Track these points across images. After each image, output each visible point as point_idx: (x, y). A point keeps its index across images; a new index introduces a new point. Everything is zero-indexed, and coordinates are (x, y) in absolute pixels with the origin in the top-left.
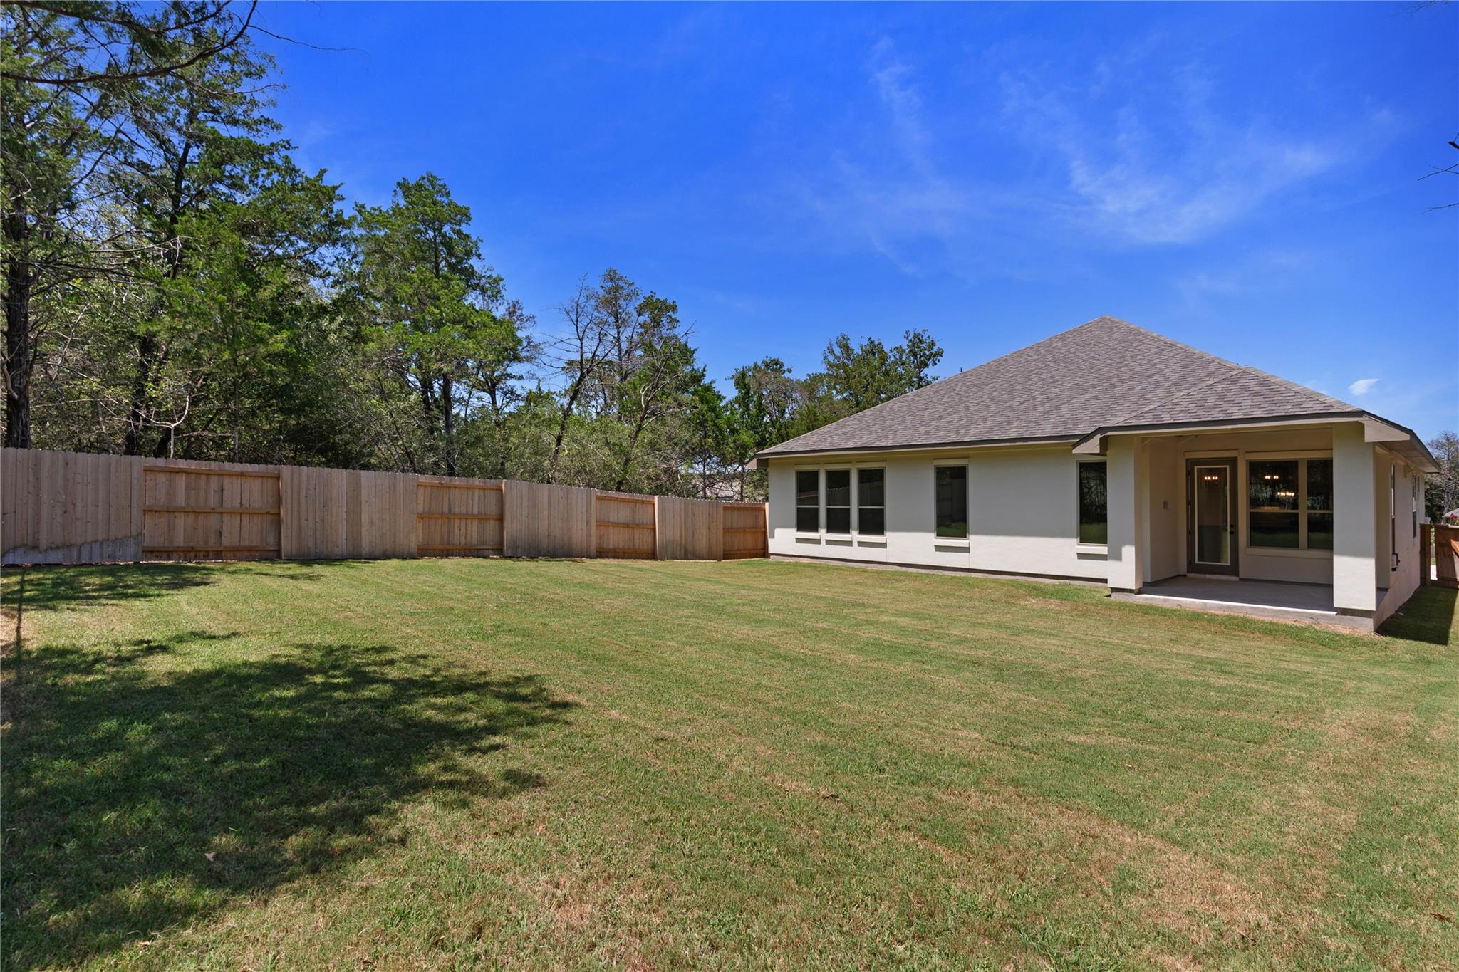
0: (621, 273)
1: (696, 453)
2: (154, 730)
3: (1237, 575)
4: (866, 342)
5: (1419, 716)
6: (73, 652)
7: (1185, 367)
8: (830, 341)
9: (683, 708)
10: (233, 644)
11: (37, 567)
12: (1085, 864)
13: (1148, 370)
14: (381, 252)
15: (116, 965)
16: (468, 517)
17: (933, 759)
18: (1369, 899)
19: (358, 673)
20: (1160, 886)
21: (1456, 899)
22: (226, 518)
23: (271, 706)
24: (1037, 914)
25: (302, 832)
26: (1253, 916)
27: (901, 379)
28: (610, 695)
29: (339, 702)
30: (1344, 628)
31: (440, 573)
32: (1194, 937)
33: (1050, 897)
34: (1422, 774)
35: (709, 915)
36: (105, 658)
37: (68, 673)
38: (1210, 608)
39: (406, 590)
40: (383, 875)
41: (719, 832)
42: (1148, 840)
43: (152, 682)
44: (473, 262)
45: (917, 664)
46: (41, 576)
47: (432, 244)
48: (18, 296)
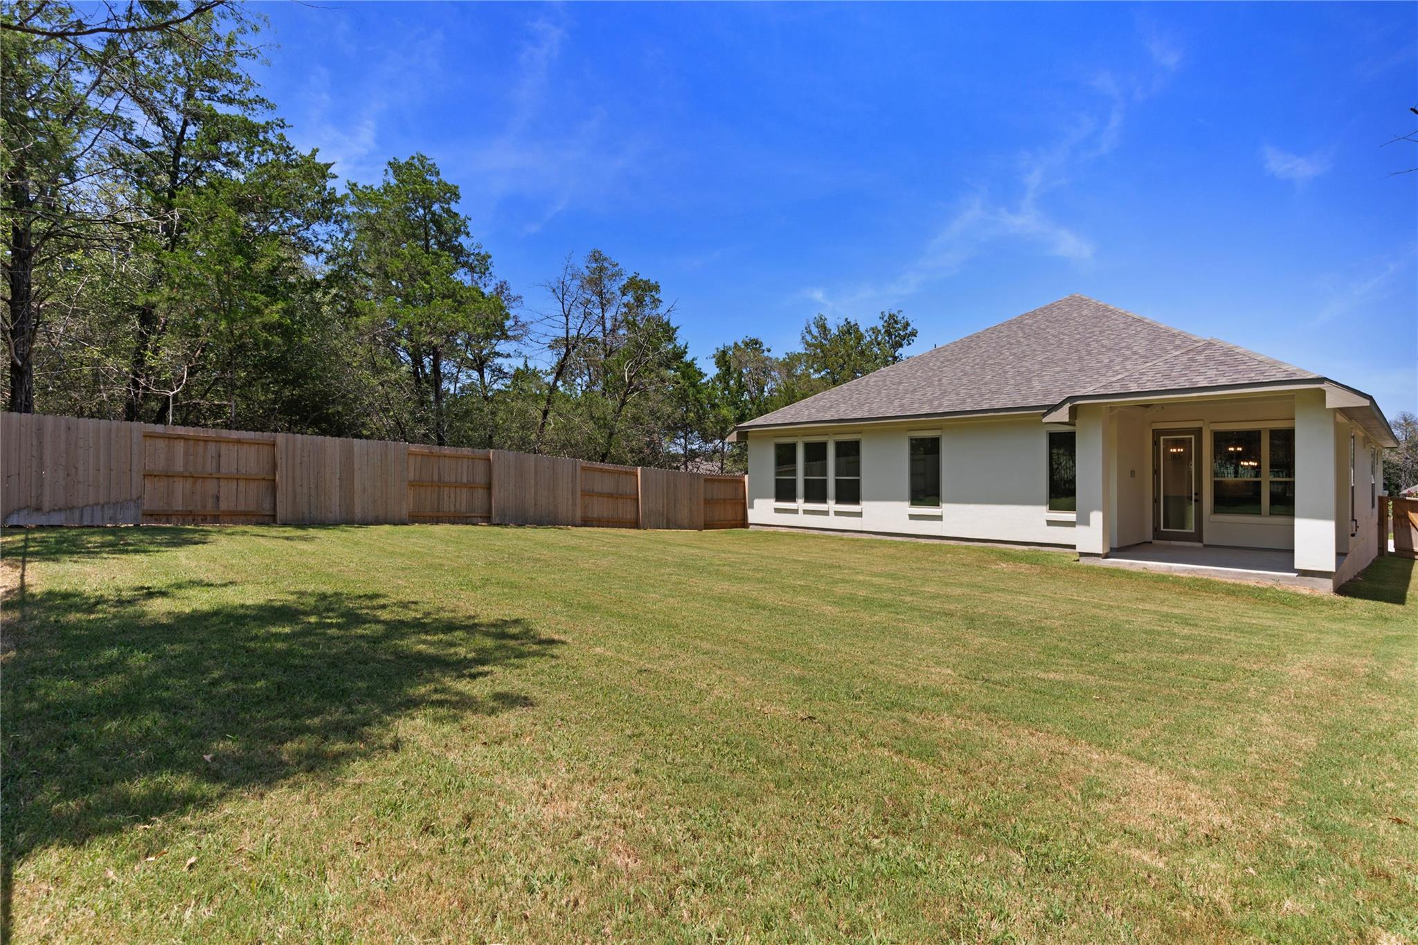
0: (605, 254)
1: (677, 428)
2: (153, 658)
3: (1201, 540)
4: (842, 323)
5: (1377, 659)
6: (74, 595)
7: (1153, 340)
8: (808, 321)
9: (665, 646)
10: (230, 591)
11: (41, 528)
12: (1055, 776)
13: (1115, 344)
14: (372, 229)
15: (117, 845)
16: (457, 485)
17: (909, 689)
18: (1329, 806)
19: (351, 615)
20: (1127, 794)
21: (1414, 807)
22: (223, 483)
23: (266, 639)
24: (1007, 815)
25: (297, 740)
26: (1216, 820)
27: (876, 359)
28: (595, 635)
29: (333, 638)
30: (1305, 588)
31: (430, 537)
32: (1160, 835)
33: (1020, 802)
34: (1380, 707)
35: (690, 811)
36: (106, 601)
37: (70, 613)
38: (1175, 571)
39: (397, 550)
40: (375, 775)
41: (701, 746)
42: (1116, 757)
43: (151, 620)
44: (462, 239)
45: (892, 615)
46: (44, 535)
47: (423, 223)
48: (21, 266)
